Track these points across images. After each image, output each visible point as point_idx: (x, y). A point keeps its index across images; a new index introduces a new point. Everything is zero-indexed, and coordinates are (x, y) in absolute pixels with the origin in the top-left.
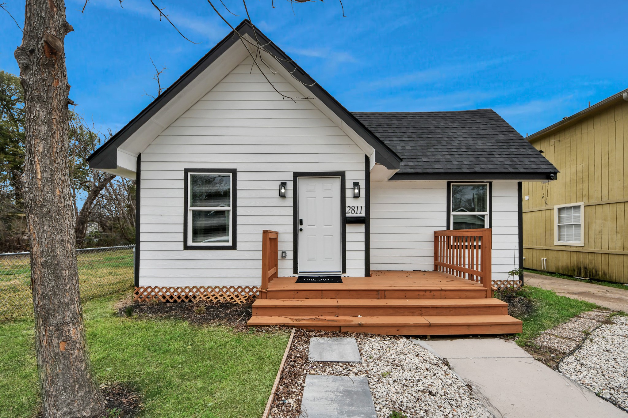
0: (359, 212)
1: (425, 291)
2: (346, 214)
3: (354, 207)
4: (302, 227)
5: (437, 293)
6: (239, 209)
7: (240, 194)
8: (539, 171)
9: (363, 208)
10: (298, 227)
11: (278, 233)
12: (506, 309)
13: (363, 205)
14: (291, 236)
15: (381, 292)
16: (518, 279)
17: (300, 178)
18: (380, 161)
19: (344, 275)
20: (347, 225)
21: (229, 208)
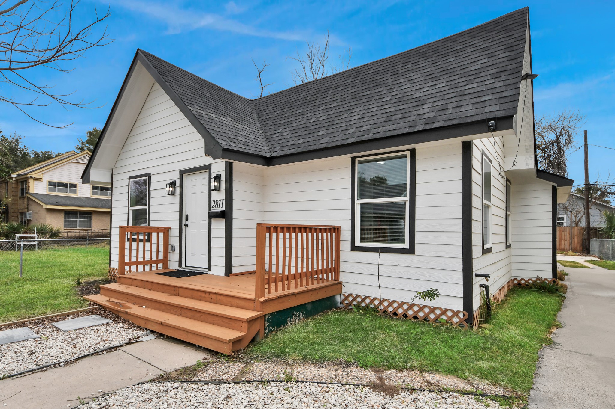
0: (221, 206)
1: (205, 292)
2: (212, 209)
3: (218, 200)
4: (187, 222)
5: (214, 297)
6: (151, 207)
7: (152, 193)
8: (469, 120)
9: (224, 200)
10: (184, 223)
11: (170, 228)
12: (246, 325)
13: (224, 198)
14: (178, 231)
15: (176, 289)
16: (461, 309)
17: (184, 176)
18: (208, 152)
19: (209, 272)
20: (213, 220)
21: (146, 207)
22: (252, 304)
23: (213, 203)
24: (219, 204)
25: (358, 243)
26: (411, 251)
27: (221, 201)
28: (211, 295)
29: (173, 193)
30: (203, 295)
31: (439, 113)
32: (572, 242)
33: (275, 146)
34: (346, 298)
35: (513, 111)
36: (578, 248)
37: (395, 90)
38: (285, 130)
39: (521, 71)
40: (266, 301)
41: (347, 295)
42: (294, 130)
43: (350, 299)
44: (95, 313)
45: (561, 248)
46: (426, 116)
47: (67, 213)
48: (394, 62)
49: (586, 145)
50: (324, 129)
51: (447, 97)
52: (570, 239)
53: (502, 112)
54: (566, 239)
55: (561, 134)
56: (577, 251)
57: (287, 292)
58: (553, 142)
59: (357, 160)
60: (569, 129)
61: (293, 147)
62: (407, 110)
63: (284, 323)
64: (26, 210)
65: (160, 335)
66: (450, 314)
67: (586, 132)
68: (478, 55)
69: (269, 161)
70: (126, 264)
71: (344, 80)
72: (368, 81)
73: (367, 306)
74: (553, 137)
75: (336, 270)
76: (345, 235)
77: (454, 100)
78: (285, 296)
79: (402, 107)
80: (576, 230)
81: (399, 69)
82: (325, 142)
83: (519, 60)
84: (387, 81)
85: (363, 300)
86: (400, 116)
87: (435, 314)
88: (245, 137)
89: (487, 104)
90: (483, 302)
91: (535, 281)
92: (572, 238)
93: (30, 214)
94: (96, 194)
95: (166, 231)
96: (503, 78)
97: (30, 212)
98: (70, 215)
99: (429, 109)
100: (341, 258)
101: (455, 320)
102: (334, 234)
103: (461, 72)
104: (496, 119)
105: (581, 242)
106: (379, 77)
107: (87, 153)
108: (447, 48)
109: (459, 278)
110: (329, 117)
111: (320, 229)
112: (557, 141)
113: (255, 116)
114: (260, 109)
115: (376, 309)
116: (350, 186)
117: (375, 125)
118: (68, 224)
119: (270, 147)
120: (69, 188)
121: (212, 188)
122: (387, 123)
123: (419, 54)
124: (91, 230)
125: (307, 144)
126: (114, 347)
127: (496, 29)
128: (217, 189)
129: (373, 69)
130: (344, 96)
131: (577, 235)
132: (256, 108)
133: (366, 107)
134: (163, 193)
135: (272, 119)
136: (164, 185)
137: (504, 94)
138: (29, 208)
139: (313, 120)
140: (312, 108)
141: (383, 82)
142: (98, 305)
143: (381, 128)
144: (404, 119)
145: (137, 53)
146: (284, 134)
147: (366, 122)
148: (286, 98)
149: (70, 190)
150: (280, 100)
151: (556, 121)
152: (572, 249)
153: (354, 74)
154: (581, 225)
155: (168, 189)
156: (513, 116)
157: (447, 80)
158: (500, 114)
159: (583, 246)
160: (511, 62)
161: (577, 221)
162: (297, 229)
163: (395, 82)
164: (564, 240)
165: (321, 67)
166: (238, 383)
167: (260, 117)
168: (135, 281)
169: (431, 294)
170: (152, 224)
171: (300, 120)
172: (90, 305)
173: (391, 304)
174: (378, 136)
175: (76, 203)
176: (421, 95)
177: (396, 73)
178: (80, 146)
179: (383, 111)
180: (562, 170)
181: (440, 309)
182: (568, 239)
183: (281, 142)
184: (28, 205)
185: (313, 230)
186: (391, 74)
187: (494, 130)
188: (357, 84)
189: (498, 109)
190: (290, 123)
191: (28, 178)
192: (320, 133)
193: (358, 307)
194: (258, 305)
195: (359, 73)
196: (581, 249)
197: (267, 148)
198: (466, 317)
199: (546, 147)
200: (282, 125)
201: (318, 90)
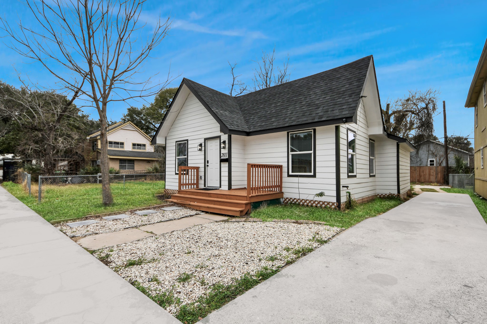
1: (224, 195)
2: (221, 157)
3: (224, 153)
4: (208, 164)
5: (228, 196)
6: (189, 157)
7: (189, 150)
8: (336, 118)
9: (228, 153)
10: (206, 165)
11: (199, 167)
12: (244, 206)
13: (227, 152)
14: (203, 169)
15: (210, 194)
16: (336, 202)
17: (206, 141)
18: (221, 131)
19: (220, 189)
20: (222, 163)
21: (186, 157)
22: (246, 198)
23: (222, 155)
24: (225, 155)
25: (291, 173)
26: (314, 176)
27: (226, 154)
28: (227, 196)
29: (200, 150)
30: (223, 196)
31: (325, 113)
32: (437, 177)
33: (251, 126)
34: (286, 200)
35: (353, 115)
36: (441, 181)
37: (308, 98)
38: (255, 117)
39: (360, 94)
40: (252, 197)
41: (286, 198)
42: (260, 118)
43: (287, 200)
44: (174, 206)
45: (430, 181)
46: (320, 114)
47: (121, 161)
48: (308, 81)
49: (444, 111)
50: (274, 118)
51: (329, 105)
52: (435, 175)
53: (349, 115)
54: (433, 175)
55: (429, 103)
56: (440, 182)
57: (259, 194)
58: (424, 108)
59: (290, 133)
60: (434, 100)
61: (259, 127)
62: (312, 110)
63: (259, 206)
64: (96, 159)
65: (207, 212)
66: (331, 204)
67: (444, 102)
68: (345, 82)
69: (248, 134)
70: (182, 185)
71: (284, 89)
72: (296, 91)
73: (295, 203)
74: (424, 105)
75: (280, 186)
76: (285, 170)
77: (331, 107)
78: (259, 195)
79: (310, 109)
80: (439, 169)
81: (311, 86)
82: (275, 125)
83: (361, 88)
84: (305, 92)
85: (293, 200)
86: (309, 113)
87: (325, 204)
88: (237, 122)
89: (344, 110)
90: (347, 200)
91: (389, 195)
92: (437, 174)
93: (99, 162)
94: (135, 149)
95: (197, 168)
96: (353, 97)
97: (99, 160)
98: (122, 162)
99: (321, 111)
100: (283, 181)
101: (333, 207)
102: (279, 169)
103: (337, 91)
104: (347, 118)
105: (443, 177)
106: (301, 90)
107: (130, 123)
108: (333, 76)
109: (334, 187)
110: (277, 111)
111: (273, 167)
112: (427, 108)
113: (238, 107)
114: (241, 104)
115: (299, 204)
116: (286, 146)
117: (297, 118)
118: (121, 167)
119: (248, 126)
120: (119, 145)
121: (222, 147)
122: (303, 117)
123: (320, 78)
124: (134, 171)
125: (266, 125)
126: (192, 215)
127: (356, 67)
128: (224, 148)
129: (298, 84)
130: (284, 100)
131: (440, 172)
132: (238, 103)
133: (294, 107)
134: (196, 149)
135: (248, 110)
136: (197, 145)
137: (352, 106)
138: (98, 158)
139: (269, 112)
140: (268, 105)
141: (302, 93)
142: (173, 202)
143: (300, 119)
144: (310, 115)
145: (183, 80)
146: (255, 119)
147: (294, 116)
148: (254, 97)
149: (120, 146)
150: (251, 98)
151: (425, 95)
152: (437, 181)
153: (289, 86)
154: (443, 165)
155: (198, 148)
156: (352, 117)
157: (331, 95)
158: (348, 116)
159: (444, 180)
160: (358, 88)
161: (440, 162)
162: (263, 166)
163: (308, 94)
164: (432, 175)
165: (271, 65)
166: (246, 222)
167: (241, 108)
168: (188, 192)
169: (321, 194)
170: (189, 165)
171: (262, 112)
172: (170, 203)
173: (305, 201)
174: (298, 123)
175: (126, 154)
176: (318, 102)
177: (309, 88)
178: (124, 118)
179: (302, 110)
180: (430, 127)
181: (327, 202)
182: (434, 175)
183: (254, 124)
184: (97, 156)
185: (270, 167)
186: (306, 88)
187: (345, 123)
188: (290, 92)
189: (347, 113)
190: (257, 113)
191: (97, 139)
192: (273, 120)
193: (291, 203)
194: (248, 198)
195: (292, 85)
196: (443, 181)
197: (247, 127)
198: (338, 205)
199: (419, 112)
200: (253, 114)
201: (270, 94)
